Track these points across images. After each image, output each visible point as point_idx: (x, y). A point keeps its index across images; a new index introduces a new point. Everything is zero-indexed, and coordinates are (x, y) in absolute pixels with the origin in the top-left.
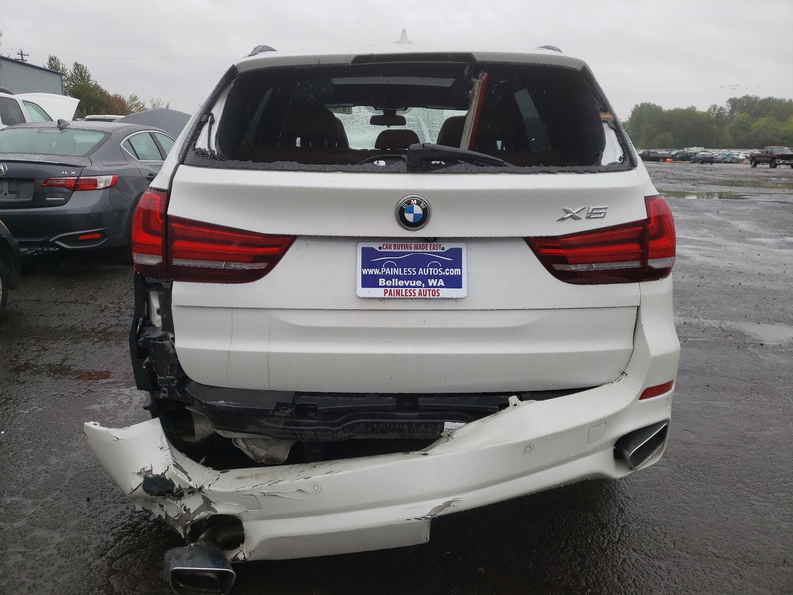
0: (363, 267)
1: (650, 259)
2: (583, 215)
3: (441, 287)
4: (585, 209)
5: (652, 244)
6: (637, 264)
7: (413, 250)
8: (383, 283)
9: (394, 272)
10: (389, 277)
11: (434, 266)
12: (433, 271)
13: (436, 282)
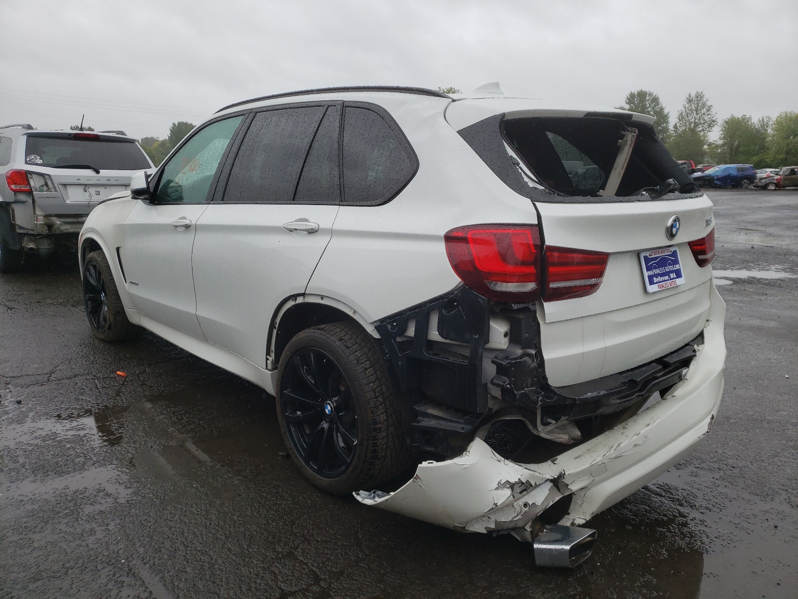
0: (647, 271)
3: (675, 278)
7: (660, 255)
8: (655, 280)
9: (657, 271)
10: (656, 276)
11: (670, 264)
12: (670, 268)
13: (673, 275)
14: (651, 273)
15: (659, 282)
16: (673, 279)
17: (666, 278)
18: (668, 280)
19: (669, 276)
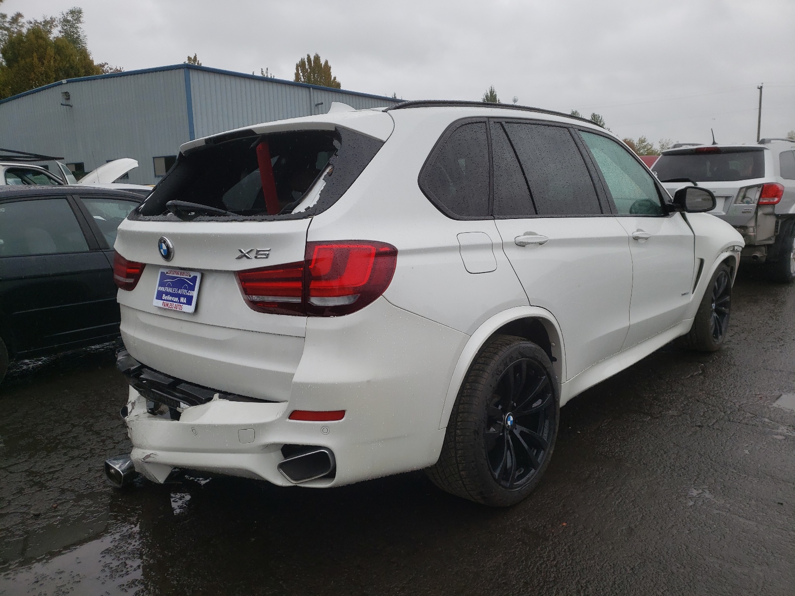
0: (159, 286)
1: (312, 296)
2: (253, 255)
3: (183, 303)
4: (253, 251)
5: (313, 285)
6: (298, 300)
7: (179, 276)
8: (164, 297)
9: (170, 290)
10: (167, 294)
11: (185, 288)
12: (184, 292)
13: (183, 300)
14: (162, 289)
15: (167, 300)
16: (181, 303)
17: (176, 299)
18: (177, 302)
19: (179, 299)
